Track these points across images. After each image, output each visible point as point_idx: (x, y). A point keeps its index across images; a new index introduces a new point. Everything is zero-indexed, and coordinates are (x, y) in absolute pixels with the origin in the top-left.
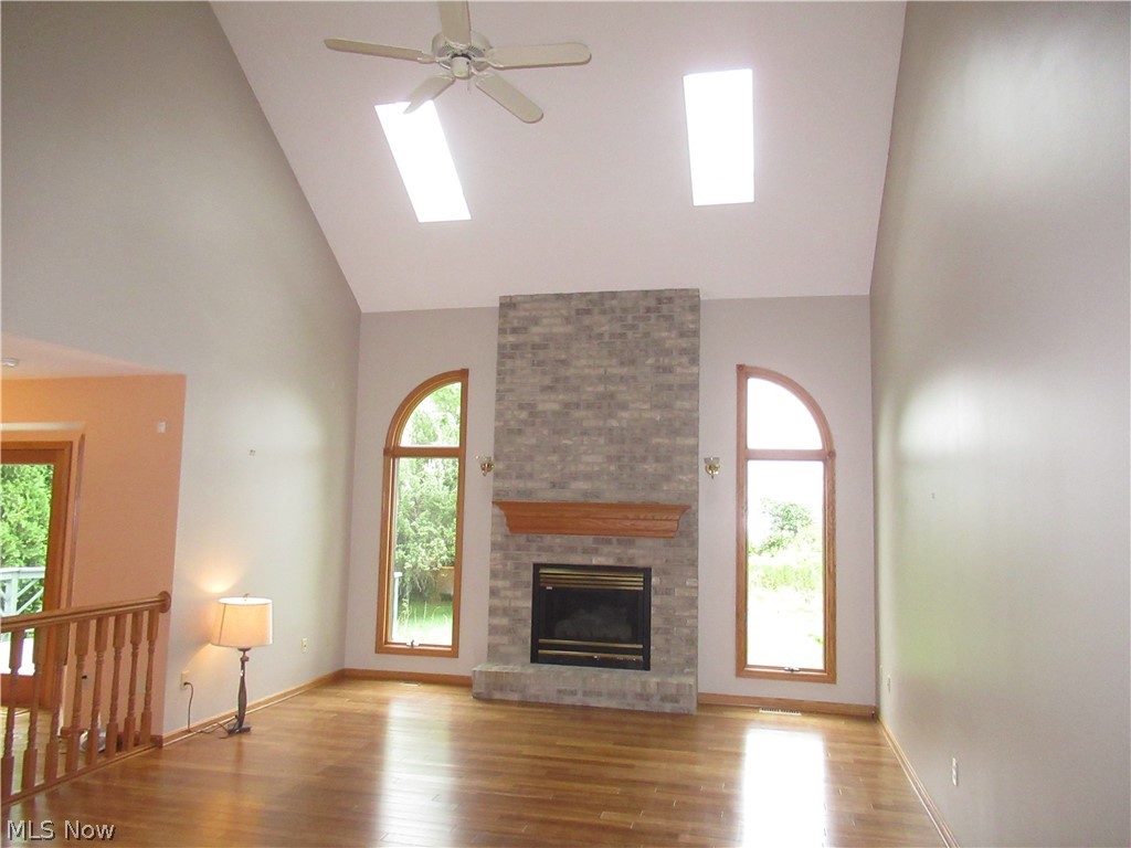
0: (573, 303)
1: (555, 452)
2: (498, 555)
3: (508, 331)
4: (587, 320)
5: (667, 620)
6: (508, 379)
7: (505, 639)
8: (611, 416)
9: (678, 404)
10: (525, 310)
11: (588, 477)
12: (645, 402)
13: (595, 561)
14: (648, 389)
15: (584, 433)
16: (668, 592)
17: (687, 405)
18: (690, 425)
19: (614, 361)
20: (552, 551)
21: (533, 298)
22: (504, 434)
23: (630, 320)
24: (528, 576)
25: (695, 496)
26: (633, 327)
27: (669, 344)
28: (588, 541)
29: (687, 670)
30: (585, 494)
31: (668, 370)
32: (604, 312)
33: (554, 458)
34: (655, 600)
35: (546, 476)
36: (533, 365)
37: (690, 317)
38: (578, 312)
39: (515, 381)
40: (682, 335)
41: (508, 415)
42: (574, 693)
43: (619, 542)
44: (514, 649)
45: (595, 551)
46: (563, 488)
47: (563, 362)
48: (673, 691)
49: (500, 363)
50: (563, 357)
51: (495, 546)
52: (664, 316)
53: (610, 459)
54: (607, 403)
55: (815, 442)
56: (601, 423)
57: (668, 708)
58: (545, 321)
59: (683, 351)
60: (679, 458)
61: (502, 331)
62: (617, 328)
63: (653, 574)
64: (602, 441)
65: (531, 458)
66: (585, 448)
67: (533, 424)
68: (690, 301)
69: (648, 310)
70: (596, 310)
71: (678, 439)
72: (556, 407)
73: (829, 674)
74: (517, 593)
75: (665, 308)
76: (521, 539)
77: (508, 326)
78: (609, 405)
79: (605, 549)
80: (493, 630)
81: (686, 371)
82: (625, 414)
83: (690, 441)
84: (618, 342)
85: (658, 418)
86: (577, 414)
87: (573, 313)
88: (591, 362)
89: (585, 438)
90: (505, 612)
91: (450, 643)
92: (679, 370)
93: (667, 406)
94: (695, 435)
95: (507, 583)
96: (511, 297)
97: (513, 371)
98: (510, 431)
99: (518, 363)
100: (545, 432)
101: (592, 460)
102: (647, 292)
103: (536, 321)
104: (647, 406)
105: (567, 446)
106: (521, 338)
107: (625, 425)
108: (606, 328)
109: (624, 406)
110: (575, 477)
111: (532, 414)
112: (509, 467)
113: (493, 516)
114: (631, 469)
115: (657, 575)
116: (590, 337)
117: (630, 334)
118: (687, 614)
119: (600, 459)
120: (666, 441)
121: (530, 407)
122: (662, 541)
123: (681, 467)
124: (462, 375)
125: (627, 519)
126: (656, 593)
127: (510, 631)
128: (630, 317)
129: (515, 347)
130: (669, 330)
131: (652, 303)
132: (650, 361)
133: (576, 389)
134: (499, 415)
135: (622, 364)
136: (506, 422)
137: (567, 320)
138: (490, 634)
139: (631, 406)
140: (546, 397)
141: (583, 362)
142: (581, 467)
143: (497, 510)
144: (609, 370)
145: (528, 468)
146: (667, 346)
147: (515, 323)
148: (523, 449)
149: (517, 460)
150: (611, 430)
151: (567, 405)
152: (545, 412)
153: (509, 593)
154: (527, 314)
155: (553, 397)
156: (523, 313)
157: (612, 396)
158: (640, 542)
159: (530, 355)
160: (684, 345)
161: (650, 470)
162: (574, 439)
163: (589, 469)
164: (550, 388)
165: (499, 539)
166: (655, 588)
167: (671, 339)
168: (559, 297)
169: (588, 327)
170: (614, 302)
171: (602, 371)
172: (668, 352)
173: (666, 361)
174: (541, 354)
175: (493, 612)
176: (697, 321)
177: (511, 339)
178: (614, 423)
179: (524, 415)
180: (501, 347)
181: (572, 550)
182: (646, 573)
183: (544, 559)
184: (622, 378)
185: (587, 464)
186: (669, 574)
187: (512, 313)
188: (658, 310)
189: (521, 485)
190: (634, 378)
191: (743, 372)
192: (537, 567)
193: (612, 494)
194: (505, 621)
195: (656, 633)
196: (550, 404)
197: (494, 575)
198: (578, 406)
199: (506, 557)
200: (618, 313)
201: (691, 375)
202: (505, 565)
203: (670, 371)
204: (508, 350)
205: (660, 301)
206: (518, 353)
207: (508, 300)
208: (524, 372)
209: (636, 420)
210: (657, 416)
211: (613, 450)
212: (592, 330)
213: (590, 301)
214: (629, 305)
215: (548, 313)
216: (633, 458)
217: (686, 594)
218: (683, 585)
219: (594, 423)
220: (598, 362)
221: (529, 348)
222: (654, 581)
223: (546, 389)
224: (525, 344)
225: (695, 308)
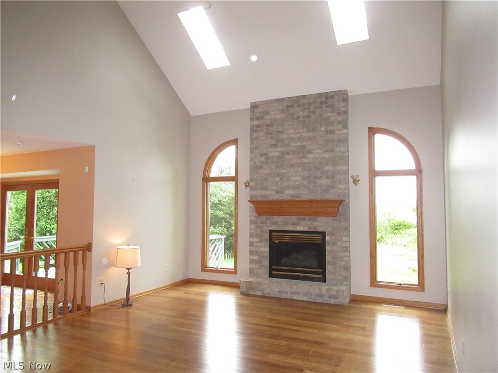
0: (285, 103)
1: (278, 176)
2: (253, 226)
3: (255, 119)
4: (292, 111)
5: (334, 258)
6: (255, 142)
7: (257, 266)
8: (304, 157)
9: (337, 149)
10: (262, 108)
11: (294, 188)
12: (321, 149)
13: (298, 229)
14: (323, 142)
15: (292, 166)
16: (334, 244)
17: (342, 149)
18: (344, 160)
19: (305, 130)
20: (278, 224)
21: (266, 102)
22: (255, 168)
23: (312, 109)
24: (267, 236)
25: (347, 195)
26: (314, 112)
27: (332, 119)
28: (295, 218)
29: (344, 283)
30: (293, 196)
31: (332, 132)
32: (299, 106)
33: (277, 179)
34: (328, 248)
35: (273, 188)
36: (267, 134)
37: (342, 105)
38: (288, 107)
39: (259, 143)
40: (339, 114)
41: (256, 160)
42: (286, 293)
43: (310, 219)
44: (261, 271)
45: (298, 224)
46: (282, 193)
47: (281, 132)
48: (335, 293)
49: (251, 135)
50: (281, 129)
51: (251, 222)
52: (329, 105)
53: (304, 178)
54: (303, 151)
55: (411, 165)
56: (299, 161)
57: (332, 301)
58: (272, 113)
59: (339, 122)
60: (338, 177)
61: (252, 119)
62: (306, 113)
63: (326, 235)
64: (300, 170)
65: (266, 180)
66: (292, 173)
67: (267, 163)
68: (343, 96)
69: (321, 103)
70: (296, 105)
71: (338, 167)
72: (277, 154)
74: (263, 244)
75: (330, 101)
76: (263, 218)
77: (254, 117)
79: (303, 223)
80: (251, 261)
81: (341, 132)
82: (310, 156)
83: (344, 168)
84: (307, 120)
85: (328, 157)
86: (287, 157)
87: (285, 108)
88: (294, 131)
89: (292, 169)
90: (257, 253)
91: (233, 268)
92: (337, 132)
93: (332, 151)
94: (347, 164)
95: (257, 240)
97: (257, 138)
98: (257, 167)
99: (260, 134)
100: (273, 167)
101: (295, 179)
102: (320, 93)
103: (267, 113)
104: (322, 151)
105: (283, 173)
106: (261, 122)
107: (311, 162)
108: (301, 113)
109: (310, 152)
110: (287, 188)
111: (267, 158)
112: (256, 184)
113: (250, 208)
114: (315, 183)
115: (329, 235)
116: (293, 119)
117: (313, 115)
118: (344, 255)
119: (299, 179)
120: (332, 168)
121: (266, 155)
122: (330, 218)
123: (340, 181)
124: (235, 142)
125: (312, 207)
126: (328, 244)
127: (259, 262)
128: (312, 107)
129: (258, 126)
130: (332, 112)
131: (323, 99)
132: (323, 128)
133: (287, 145)
134: (252, 159)
135: (309, 131)
136: (255, 163)
137: (282, 111)
138: (250, 263)
139: (314, 151)
140: (273, 150)
141: (291, 131)
142: (290, 183)
143: (252, 205)
144: (303, 134)
145: (265, 184)
146: (331, 120)
147: (258, 115)
148: (263, 175)
149: (260, 181)
150: (304, 164)
151: (283, 153)
152: (272, 157)
153: (258, 244)
154: (263, 110)
155: (276, 149)
156: (261, 110)
157: (304, 147)
158: (320, 218)
159: (265, 130)
160: (340, 119)
161: (324, 183)
162: (287, 169)
163: (294, 183)
164: (275, 145)
165: (253, 218)
166: (327, 242)
167: (334, 117)
168: (278, 100)
169: (292, 114)
170: (304, 100)
171: (299, 135)
172: (332, 123)
173: (331, 128)
174: (270, 129)
175: (251, 253)
176: (347, 106)
177: (256, 122)
178: (306, 161)
179: (263, 159)
180: (252, 127)
181: (286, 223)
182: (323, 234)
183: (274, 228)
184: (309, 138)
185: (293, 181)
186: (334, 235)
187: (256, 110)
188: (326, 103)
189: (262, 192)
190: (315, 138)
191: (372, 131)
192: (271, 232)
193: (306, 196)
194: (257, 258)
195: (329, 264)
196: (274, 153)
197: (251, 236)
198: (288, 153)
199: (257, 227)
200: (307, 106)
201: (344, 134)
202: (256, 231)
203: (333, 133)
204: (255, 128)
205: (327, 98)
206: (259, 129)
207: (254, 104)
208: (263, 138)
209: (316, 158)
210: (327, 156)
211: (305, 174)
212: (294, 115)
213: (293, 101)
214: (312, 101)
215: (273, 109)
216: (315, 177)
217: (343, 245)
218: (342, 240)
219: (296, 161)
220: (297, 131)
221: (265, 126)
222: (327, 238)
223: (273, 146)
224: (263, 125)
225: (345, 100)
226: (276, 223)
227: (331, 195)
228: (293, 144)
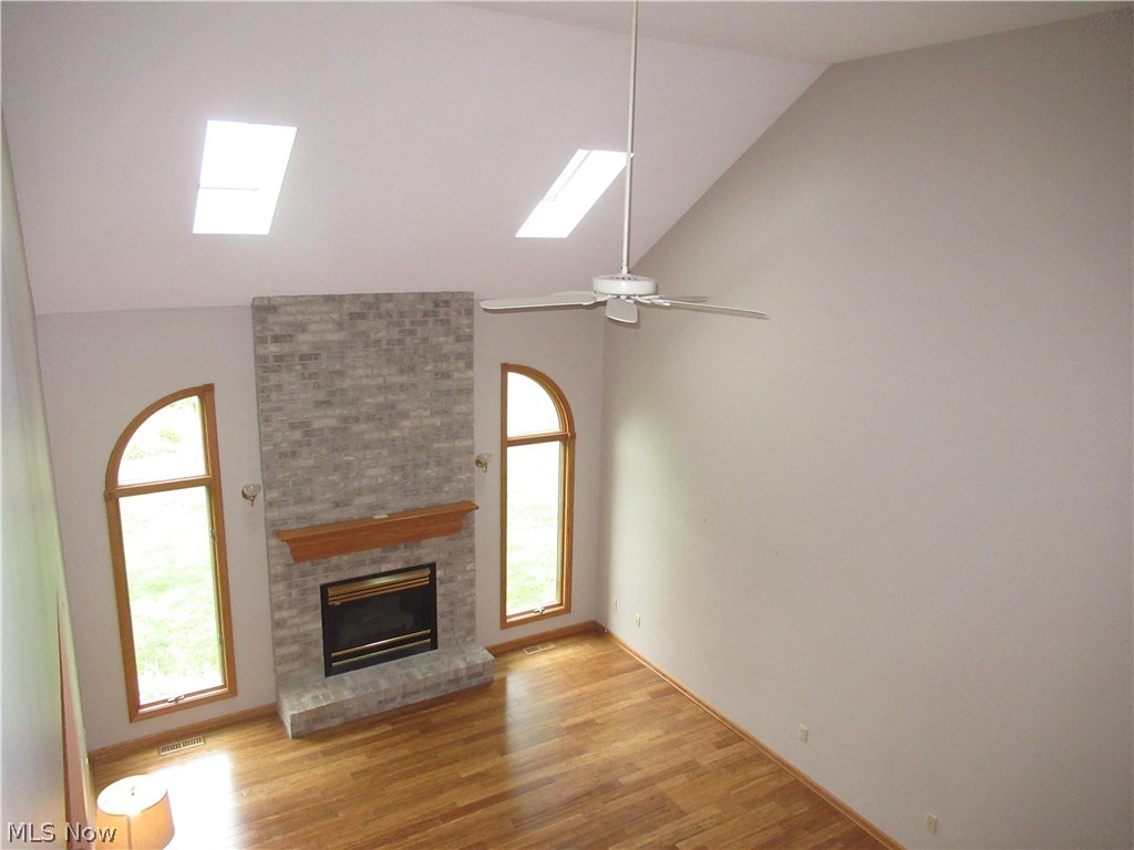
0: (346, 306)
1: (336, 470)
2: (281, 587)
3: (267, 339)
4: (362, 326)
5: (451, 604)
6: (274, 396)
7: (296, 665)
8: (393, 426)
9: (457, 409)
10: (289, 314)
11: (373, 490)
12: (425, 409)
13: (384, 568)
14: (428, 395)
15: (367, 447)
16: (451, 580)
17: (464, 408)
18: (466, 428)
19: (394, 370)
20: (340, 569)
21: (296, 300)
22: (275, 458)
23: (407, 325)
24: (316, 599)
25: (472, 491)
26: (411, 333)
27: (446, 349)
28: (377, 552)
29: (468, 639)
31: (446, 375)
32: (379, 316)
33: (335, 477)
34: (440, 589)
35: (327, 496)
36: (304, 378)
37: (465, 321)
38: (352, 316)
39: (283, 398)
40: (458, 340)
41: (278, 438)
42: (394, 699)
43: (406, 547)
44: (306, 671)
45: (384, 560)
46: (348, 505)
47: (340, 373)
48: (478, 669)
49: (261, 379)
50: (338, 367)
51: (273, 579)
52: (441, 320)
53: (393, 469)
54: (388, 414)
55: (554, 425)
56: (383, 435)
57: (474, 682)
58: (314, 327)
59: (460, 356)
60: (458, 460)
61: (260, 340)
62: (395, 334)
63: (437, 567)
64: (385, 453)
65: (309, 481)
66: (368, 462)
67: (309, 444)
68: (465, 304)
69: (426, 314)
70: (371, 314)
71: (456, 442)
72: (333, 422)
73: (566, 606)
74: (306, 618)
75: (442, 311)
76: (307, 565)
77: (269, 333)
78: (390, 415)
79: (394, 555)
80: (280, 660)
81: (462, 375)
82: (406, 423)
83: (466, 443)
84: (397, 348)
85: (438, 424)
86: (356, 428)
87: (346, 318)
88: (369, 371)
89: (368, 452)
90: (294, 639)
91: (220, 682)
92: (456, 375)
93: (447, 411)
94: (471, 436)
95: (294, 612)
96: (269, 299)
97: (279, 387)
98: (283, 455)
99: (286, 376)
100: (324, 451)
101: (377, 474)
102: (424, 294)
103: (303, 328)
104: (427, 413)
105: (348, 463)
106: (286, 348)
107: (406, 435)
108: (383, 334)
109: (405, 415)
110: (359, 493)
111: (306, 433)
112: (284, 494)
113: (268, 547)
114: (415, 476)
115: (441, 567)
116: (367, 344)
117: (408, 340)
118: (468, 593)
119: (384, 471)
120: (447, 445)
121: (304, 426)
122: (444, 538)
123: (460, 468)
124: (199, 389)
126: (441, 583)
127: (300, 655)
128: (407, 321)
129: (278, 358)
130: (446, 335)
131: (429, 306)
132: (429, 368)
133: (354, 402)
134: (264, 438)
135: (402, 371)
136: (274, 445)
137: (340, 326)
138: (276, 665)
139: (412, 414)
140: (321, 413)
141: (361, 371)
142: (365, 482)
143: (274, 542)
144: (388, 378)
145: (307, 492)
146: (444, 351)
147: (277, 330)
148: (299, 472)
149: (294, 485)
150: (393, 440)
151: (345, 420)
152: (321, 429)
153: (297, 620)
154: (291, 319)
155: (329, 412)
156: (286, 318)
157: (392, 406)
158: (425, 542)
159: (298, 368)
160: (461, 350)
161: (433, 474)
162: (356, 454)
163: (374, 482)
164: (328, 403)
165: (280, 569)
166: (439, 579)
167: (449, 346)
168: (329, 299)
169: (364, 333)
170: (390, 306)
171: (381, 380)
172: (445, 358)
173: (444, 366)
174: (312, 366)
175: (277, 643)
176: (471, 326)
177: (274, 349)
178: (396, 433)
179: (297, 435)
180: (260, 360)
181: (361, 563)
182: (432, 567)
183: (332, 578)
184: (402, 386)
185: (371, 477)
186: (452, 564)
187: (271, 318)
188: (435, 314)
189: (300, 510)
190: (414, 385)
191: (505, 369)
192: (324, 588)
194: (295, 648)
195: (442, 617)
196: (325, 421)
197: (275, 608)
198: (357, 420)
199: (289, 586)
200: (395, 319)
201: (469, 379)
202: (290, 594)
203: (448, 377)
204: (271, 362)
205: (437, 305)
206: (283, 364)
207: (266, 302)
208: (293, 387)
209: (417, 428)
210: (437, 421)
211: (396, 460)
212: (368, 337)
213: (365, 304)
214: (406, 309)
215: (317, 318)
216: (416, 466)
217: (467, 577)
218: (465, 571)
219: (376, 435)
220: (375, 371)
221: (297, 359)
222: (439, 573)
223: (319, 404)
224: (292, 355)
225: (469, 312)
226: (338, 568)
227: (447, 496)
228: (370, 400)
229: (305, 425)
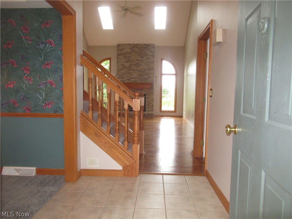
0: (131, 46)
5: (148, 103)
6: (119, 60)
8: (138, 67)
9: (151, 65)
10: (122, 47)
14: (145, 62)
15: (134, 70)
16: (149, 98)
17: (152, 65)
18: (152, 69)
19: (139, 57)
21: (123, 44)
22: (119, 70)
23: (142, 49)
25: (153, 82)
26: (143, 51)
27: (149, 54)
28: (135, 90)
29: (152, 111)
30: (134, 81)
32: (137, 48)
33: (128, 75)
34: (146, 100)
35: (127, 78)
36: (124, 57)
37: (153, 49)
38: (132, 47)
40: (151, 52)
43: (140, 90)
46: (130, 80)
47: (130, 57)
48: (150, 114)
49: (117, 57)
50: (130, 56)
52: (148, 49)
53: (138, 75)
55: (174, 72)
56: (137, 69)
57: (149, 117)
58: (126, 49)
59: (152, 56)
60: (151, 75)
61: (118, 51)
62: (140, 51)
63: (146, 95)
64: (137, 72)
65: (124, 75)
66: (134, 73)
68: (153, 46)
69: (145, 47)
72: (128, 65)
73: (175, 111)
77: (119, 49)
78: (138, 65)
82: (141, 67)
83: (153, 72)
84: (140, 53)
85: (147, 68)
86: (132, 67)
89: (134, 71)
92: (151, 59)
93: (149, 66)
94: (154, 71)
96: (119, 44)
97: (120, 58)
98: (120, 70)
100: (126, 70)
102: (145, 44)
103: (124, 49)
104: (145, 65)
105: (130, 73)
106: (122, 52)
107: (141, 69)
108: (138, 50)
109: (141, 66)
110: (132, 78)
111: (124, 67)
112: (119, 76)
114: (142, 77)
116: (135, 52)
117: (142, 52)
118: (152, 102)
119: (137, 75)
120: (149, 72)
122: (148, 90)
123: (151, 77)
124: (110, 59)
125: (142, 86)
126: (147, 98)
129: (120, 54)
130: (149, 51)
132: (146, 57)
133: (132, 62)
134: (118, 67)
135: (140, 57)
136: (119, 68)
137: (130, 49)
140: (126, 64)
141: (133, 57)
142: (133, 77)
145: (123, 77)
148: (122, 73)
149: (121, 75)
150: (138, 70)
151: (130, 65)
155: (128, 63)
157: (139, 63)
158: (144, 90)
159: (123, 55)
160: (152, 54)
161: (146, 77)
162: (132, 71)
168: (129, 44)
169: (134, 50)
170: (139, 46)
171: (137, 59)
173: (149, 57)
174: (125, 55)
177: (119, 52)
178: (139, 69)
179: (122, 67)
180: (118, 54)
184: (140, 60)
185: (134, 76)
186: (149, 95)
187: (119, 47)
189: (122, 80)
190: (143, 60)
193: (139, 81)
196: (127, 65)
198: (132, 65)
200: (140, 48)
201: (153, 60)
203: (149, 59)
204: (119, 54)
205: (147, 46)
208: (122, 59)
209: (143, 68)
211: (139, 73)
213: (135, 45)
214: (142, 46)
215: (127, 47)
216: (143, 75)
218: (151, 97)
219: (135, 68)
220: (136, 57)
223: (126, 62)
224: (122, 53)
225: (154, 48)
227: (148, 81)
228: (135, 62)
229: (124, 65)
